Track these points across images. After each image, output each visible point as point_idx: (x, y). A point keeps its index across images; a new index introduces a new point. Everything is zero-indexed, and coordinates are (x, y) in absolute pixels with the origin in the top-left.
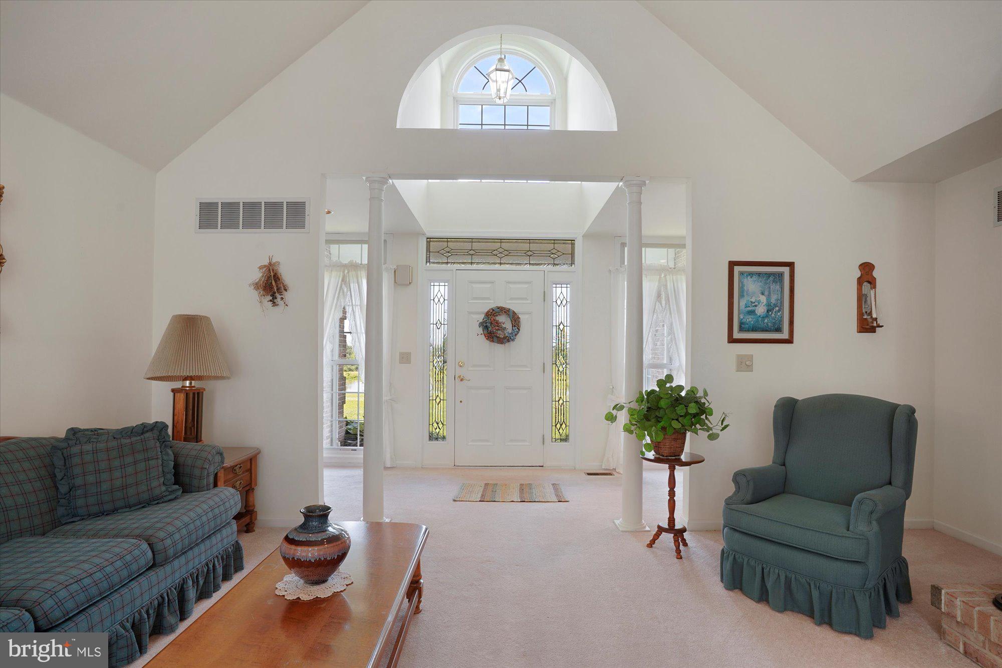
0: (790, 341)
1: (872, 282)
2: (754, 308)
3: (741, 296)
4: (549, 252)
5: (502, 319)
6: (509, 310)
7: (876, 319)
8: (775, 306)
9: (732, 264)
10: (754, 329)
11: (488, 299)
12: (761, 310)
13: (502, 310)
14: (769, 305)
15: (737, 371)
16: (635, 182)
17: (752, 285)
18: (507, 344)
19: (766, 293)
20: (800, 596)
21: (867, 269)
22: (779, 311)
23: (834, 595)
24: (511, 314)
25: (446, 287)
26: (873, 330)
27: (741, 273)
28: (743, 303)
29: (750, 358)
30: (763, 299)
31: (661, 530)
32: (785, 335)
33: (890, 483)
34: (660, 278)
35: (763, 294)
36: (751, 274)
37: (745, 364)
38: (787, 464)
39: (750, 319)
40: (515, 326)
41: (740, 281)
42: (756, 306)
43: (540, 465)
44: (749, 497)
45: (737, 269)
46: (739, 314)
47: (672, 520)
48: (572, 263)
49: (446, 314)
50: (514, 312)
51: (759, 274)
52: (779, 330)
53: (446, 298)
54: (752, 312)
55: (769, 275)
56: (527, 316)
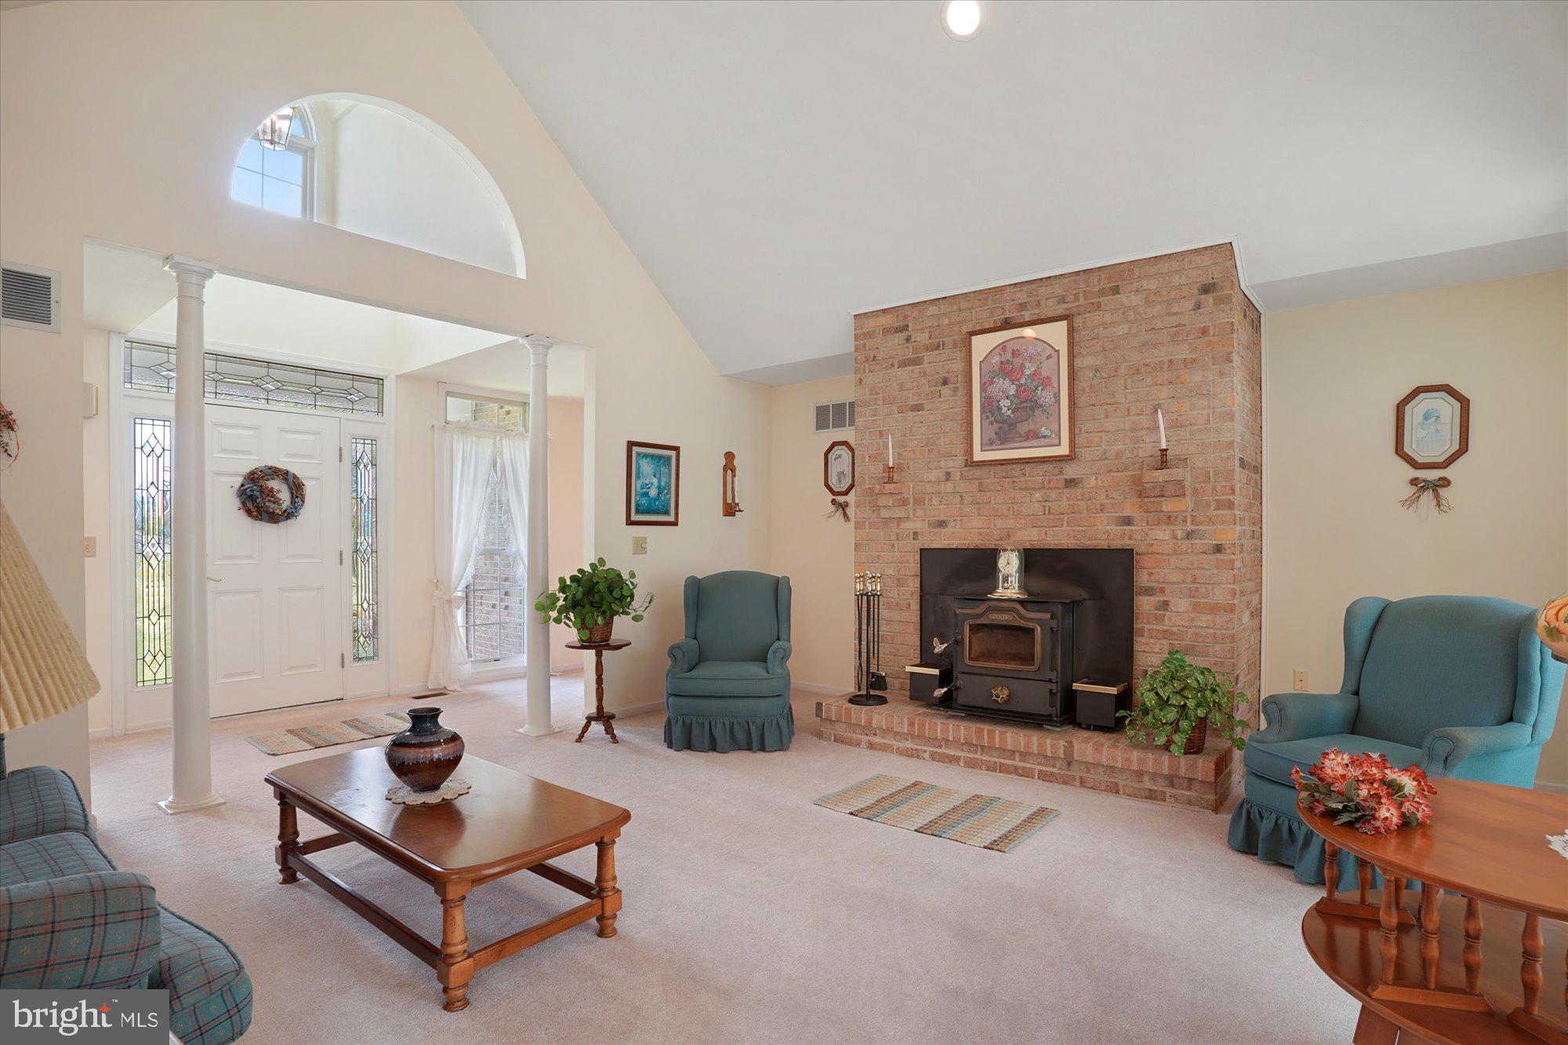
0: (675, 524)
1: (733, 471)
2: (648, 490)
3: (638, 477)
4: (345, 392)
5: (274, 484)
6: (287, 473)
7: (738, 504)
8: (665, 488)
9: (631, 444)
10: (648, 512)
11: (249, 453)
12: (653, 492)
13: (275, 472)
14: (659, 487)
15: (634, 554)
16: (542, 343)
17: (647, 467)
18: (282, 524)
19: (657, 476)
20: (740, 735)
21: (730, 456)
22: (667, 494)
23: (766, 724)
24: (291, 479)
25: (167, 429)
26: (733, 515)
27: (638, 454)
28: (639, 485)
29: (644, 540)
30: (655, 481)
31: (590, 719)
32: (671, 518)
33: (778, 639)
34: (495, 441)
35: (655, 476)
36: (646, 456)
37: (640, 547)
38: (698, 637)
39: (644, 501)
40: (297, 497)
41: (637, 463)
42: (649, 488)
43: (339, 697)
44: (686, 667)
45: (635, 449)
46: (636, 496)
47: (600, 708)
48: (380, 411)
49: (167, 474)
50: (295, 477)
51: (652, 456)
52: (667, 513)
53: (167, 447)
54: (646, 494)
55: (660, 457)
56: (314, 483)
